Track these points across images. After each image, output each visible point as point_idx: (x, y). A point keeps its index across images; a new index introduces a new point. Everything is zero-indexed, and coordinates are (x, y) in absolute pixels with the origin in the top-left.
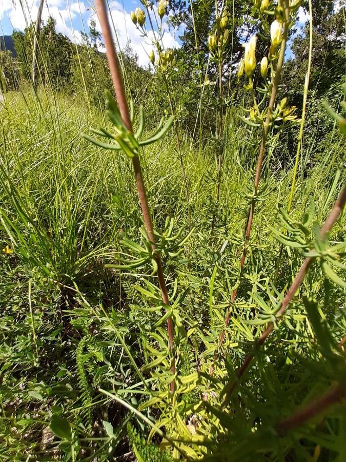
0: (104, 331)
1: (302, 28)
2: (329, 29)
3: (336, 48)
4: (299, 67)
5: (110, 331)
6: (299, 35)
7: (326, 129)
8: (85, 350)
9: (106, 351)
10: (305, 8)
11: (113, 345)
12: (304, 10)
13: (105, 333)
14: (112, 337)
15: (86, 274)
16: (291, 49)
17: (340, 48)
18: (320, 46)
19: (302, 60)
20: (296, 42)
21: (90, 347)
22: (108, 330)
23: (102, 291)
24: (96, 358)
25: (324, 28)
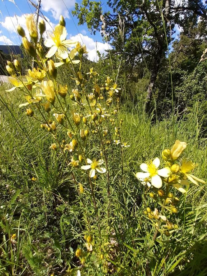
0: (70, 213)
1: (178, 35)
2: (194, 34)
3: (199, 44)
4: (177, 57)
5: (72, 213)
6: (177, 40)
7: (194, 92)
8: (63, 221)
9: (71, 221)
10: (179, 25)
11: (73, 219)
12: (179, 26)
13: (70, 214)
14: (73, 215)
15: (62, 187)
16: (173, 47)
17: (201, 44)
18: (189, 44)
19: (179, 53)
20: (175, 43)
21: (64, 220)
22: (71, 213)
23: (69, 194)
24: (66, 224)
25: (191, 34)
